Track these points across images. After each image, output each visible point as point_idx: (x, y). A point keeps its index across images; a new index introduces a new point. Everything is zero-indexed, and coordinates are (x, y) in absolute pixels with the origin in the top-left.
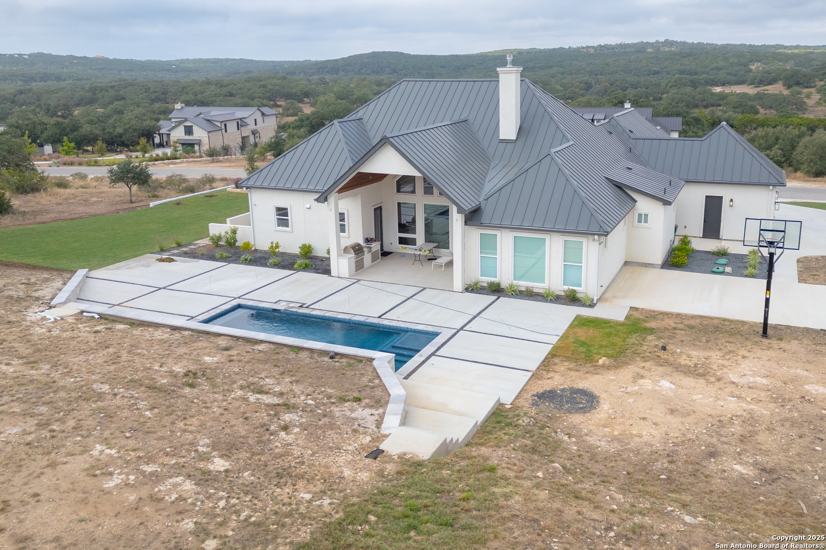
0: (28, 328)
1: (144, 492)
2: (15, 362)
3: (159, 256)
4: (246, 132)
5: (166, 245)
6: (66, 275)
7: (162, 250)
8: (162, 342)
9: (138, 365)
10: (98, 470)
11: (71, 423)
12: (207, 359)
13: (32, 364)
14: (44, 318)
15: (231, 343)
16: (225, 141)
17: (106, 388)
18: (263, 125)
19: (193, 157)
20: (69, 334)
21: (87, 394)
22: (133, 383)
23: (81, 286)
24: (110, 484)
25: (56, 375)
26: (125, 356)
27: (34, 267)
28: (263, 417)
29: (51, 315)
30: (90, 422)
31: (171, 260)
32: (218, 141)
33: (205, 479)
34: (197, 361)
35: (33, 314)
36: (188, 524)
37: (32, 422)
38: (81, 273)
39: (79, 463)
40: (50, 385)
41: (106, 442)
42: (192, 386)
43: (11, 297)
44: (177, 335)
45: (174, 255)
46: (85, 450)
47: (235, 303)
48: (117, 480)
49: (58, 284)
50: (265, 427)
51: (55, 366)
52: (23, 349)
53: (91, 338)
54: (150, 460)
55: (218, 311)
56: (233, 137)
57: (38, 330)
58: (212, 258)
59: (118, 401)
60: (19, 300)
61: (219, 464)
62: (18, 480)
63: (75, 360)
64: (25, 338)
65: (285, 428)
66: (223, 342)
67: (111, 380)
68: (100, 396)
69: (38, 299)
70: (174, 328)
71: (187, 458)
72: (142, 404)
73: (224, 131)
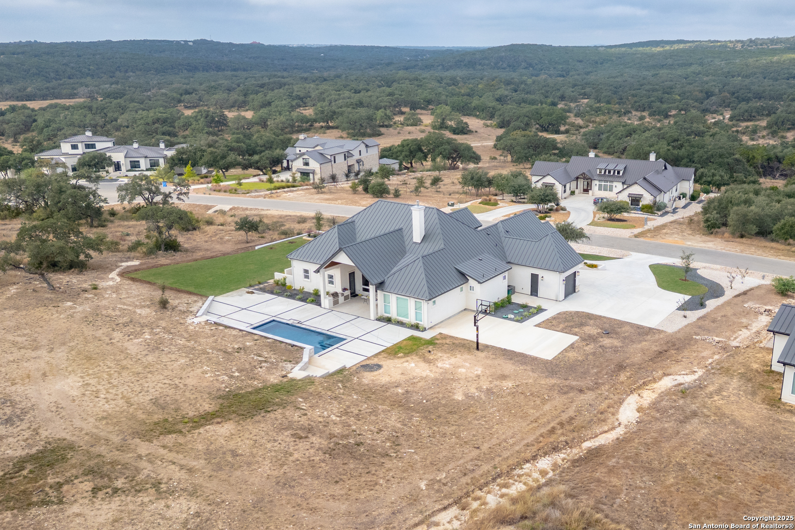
0: (187, 326)
1: (215, 378)
2: (183, 340)
3: (247, 290)
4: (352, 161)
5: (253, 283)
6: (204, 299)
7: (251, 286)
8: (234, 335)
9: (223, 344)
10: (205, 372)
11: (199, 360)
12: (248, 344)
13: (189, 341)
14: (193, 322)
15: (259, 338)
16: (334, 170)
17: (210, 351)
18: (367, 155)
19: (307, 185)
20: (201, 330)
21: (205, 352)
22: (220, 350)
23: (209, 306)
24: (207, 376)
25: (196, 345)
26: (219, 340)
27: (190, 293)
28: (256, 364)
29: (196, 320)
30: (204, 360)
31: (252, 293)
32: (328, 170)
33: (232, 377)
34: (244, 344)
35: (189, 320)
36: (224, 385)
37: (188, 359)
38: (211, 298)
39: (200, 370)
40: (194, 348)
41: (208, 366)
42: (238, 352)
43: (180, 310)
44: (241, 333)
45: (255, 289)
46: (202, 367)
47: (272, 319)
48: (209, 375)
49: (200, 304)
50: (255, 366)
51: (196, 342)
52: (186, 335)
53: (209, 332)
54: (218, 371)
55: (263, 322)
56: (341, 166)
57: (191, 328)
58: (272, 293)
59: (213, 355)
60: (184, 312)
61: (237, 374)
62: (184, 373)
63: (203, 340)
64: (186, 331)
65: (261, 367)
66: (256, 337)
67: (213, 348)
68: (208, 353)
69: (191, 312)
70: (241, 330)
71: (228, 372)
72: (220, 357)
73: (333, 162)
